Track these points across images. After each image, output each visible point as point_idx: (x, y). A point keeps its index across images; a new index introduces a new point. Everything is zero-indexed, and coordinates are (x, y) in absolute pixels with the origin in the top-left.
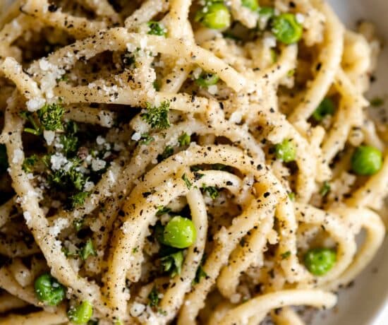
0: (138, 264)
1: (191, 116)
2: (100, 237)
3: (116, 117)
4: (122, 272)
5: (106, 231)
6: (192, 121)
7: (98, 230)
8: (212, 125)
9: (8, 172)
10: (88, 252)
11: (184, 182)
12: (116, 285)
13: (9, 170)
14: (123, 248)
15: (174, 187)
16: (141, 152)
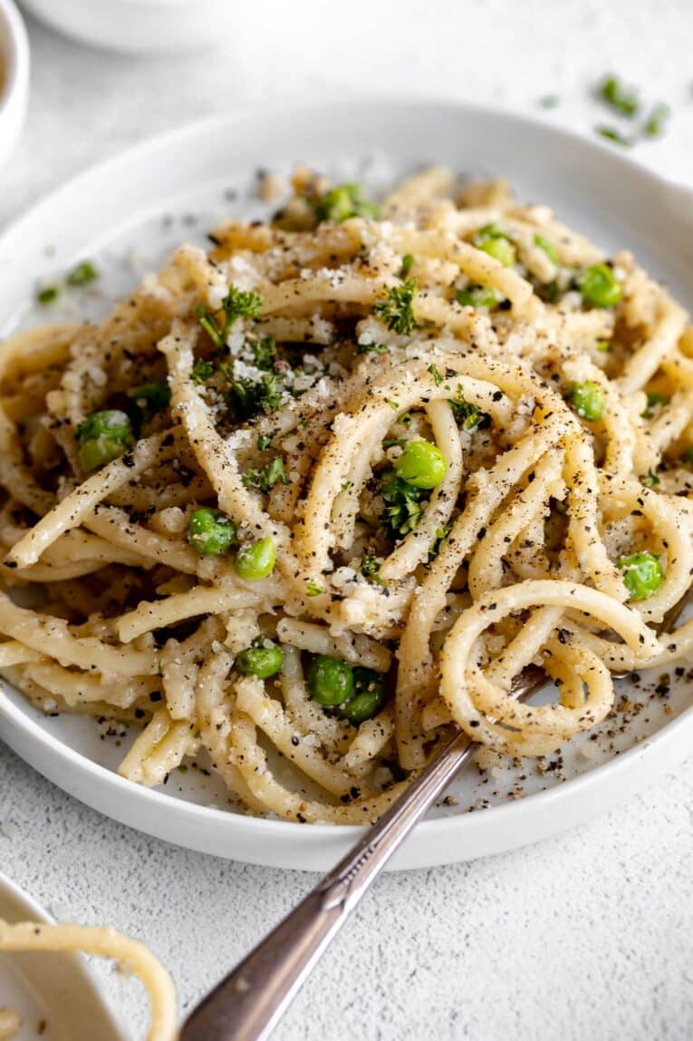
0: (350, 516)
1: (446, 330)
2: (296, 457)
3: (336, 331)
4: (326, 495)
5: (306, 451)
6: (448, 337)
7: (295, 448)
8: (477, 343)
9: (167, 382)
10: (277, 473)
11: (432, 376)
12: (315, 513)
13: (169, 378)
14: (332, 456)
15: (416, 380)
16: (368, 360)
